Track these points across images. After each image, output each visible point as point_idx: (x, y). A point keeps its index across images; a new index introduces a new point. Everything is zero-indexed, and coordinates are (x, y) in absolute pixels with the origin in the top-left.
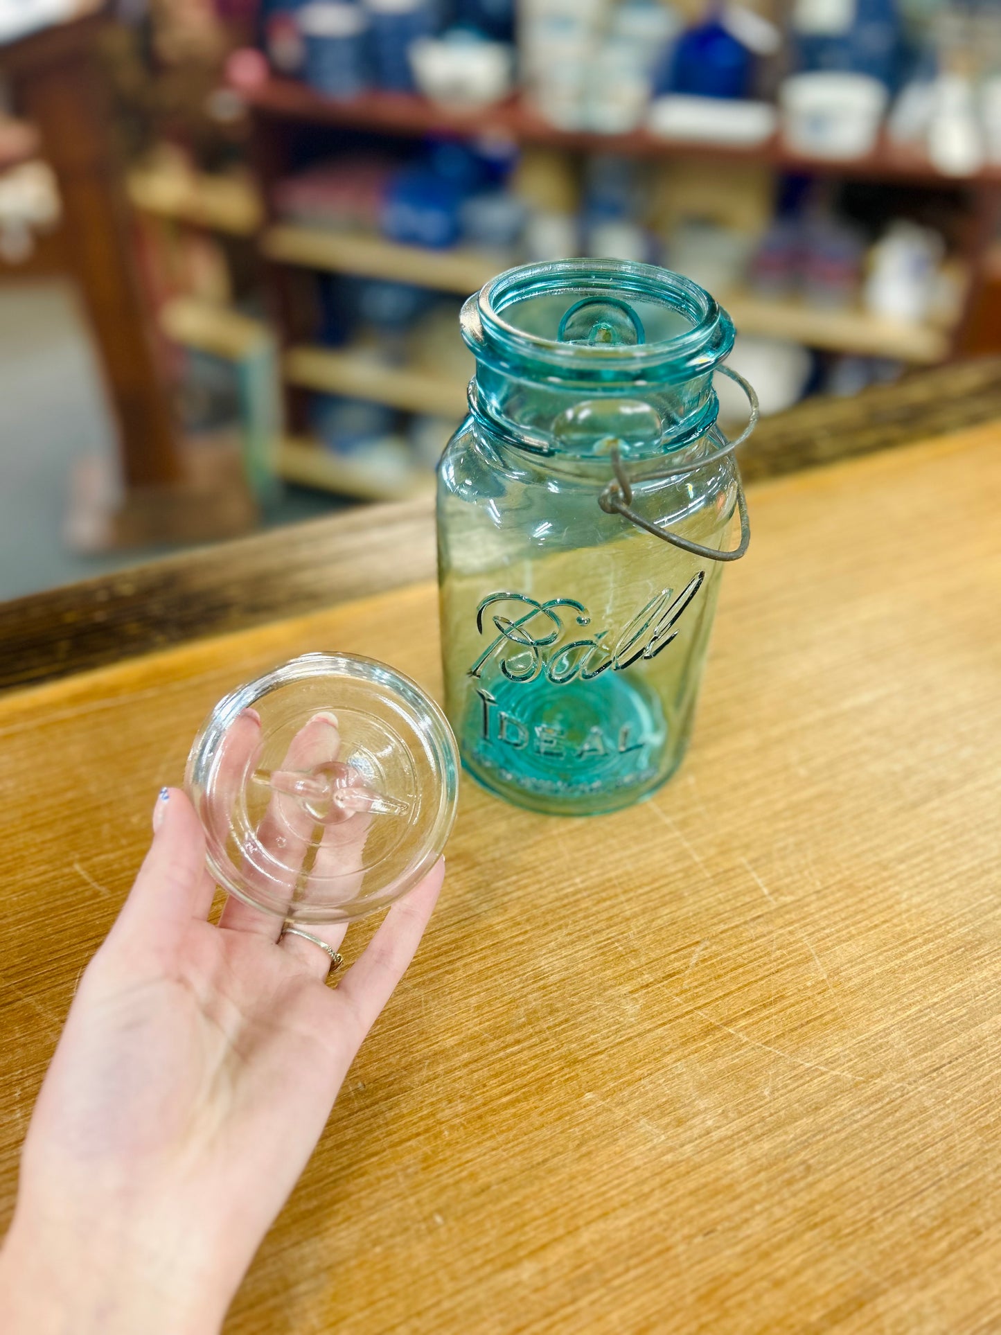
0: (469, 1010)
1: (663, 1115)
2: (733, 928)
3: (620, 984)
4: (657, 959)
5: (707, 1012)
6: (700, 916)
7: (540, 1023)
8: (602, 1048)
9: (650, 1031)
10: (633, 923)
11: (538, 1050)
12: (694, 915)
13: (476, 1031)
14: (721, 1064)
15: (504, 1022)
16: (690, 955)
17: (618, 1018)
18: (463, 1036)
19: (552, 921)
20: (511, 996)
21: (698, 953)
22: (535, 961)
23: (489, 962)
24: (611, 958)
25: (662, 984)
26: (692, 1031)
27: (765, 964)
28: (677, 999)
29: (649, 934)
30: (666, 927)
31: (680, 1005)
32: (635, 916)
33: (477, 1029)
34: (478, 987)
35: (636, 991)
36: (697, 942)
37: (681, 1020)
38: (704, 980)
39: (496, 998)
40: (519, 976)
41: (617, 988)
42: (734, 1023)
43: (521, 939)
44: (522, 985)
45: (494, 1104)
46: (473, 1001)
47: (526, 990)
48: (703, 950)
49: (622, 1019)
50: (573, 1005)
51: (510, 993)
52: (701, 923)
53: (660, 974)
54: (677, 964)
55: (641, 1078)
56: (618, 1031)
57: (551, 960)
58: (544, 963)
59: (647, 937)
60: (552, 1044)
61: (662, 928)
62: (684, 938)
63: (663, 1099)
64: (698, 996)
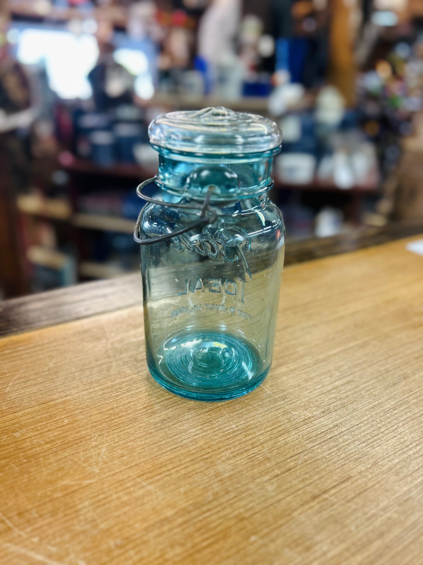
0: (180, 495)
1: (298, 545)
3: (263, 476)
4: (281, 462)
5: (312, 487)
6: (300, 440)
7: (221, 499)
8: (257, 510)
9: (282, 499)
10: (265, 445)
11: (221, 514)
12: (297, 439)
13: (185, 506)
14: (325, 514)
16: (298, 459)
17: (264, 493)
19: (222, 447)
20: (203, 486)
21: (302, 458)
22: (215, 467)
23: (190, 469)
24: (256, 463)
25: (285, 474)
26: (305, 498)
27: (338, 461)
28: (295, 482)
29: (275, 450)
30: (283, 446)
31: (297, 484)
32: (266, 441)
34: (185, 482)
35: (272, 479)
36: (300, 453)
37: (298, 493)
38: (308, 470)
39: (195, 487)
40: (207, 475)
41: (262, 478)
42: (328, 492)
43: (206, 456)
44: (209, 480)
45: (199, 547)
46: (182, 490)
47: (211, 482)
48: (304, 456)
49: (266, 494)
50: (238, 488)
51: (203, 484)
52: (301, 443)
53: (283, 469)
54: (292, 464)
55: (281, 526)
56: (264, 501)
57: (224, 466)
58: (220, 468)
59: (274, 451)
60: (229, 510)
61: (281, 447)
62: (293, 451)
63: (296, 537)
64: (307, 479)
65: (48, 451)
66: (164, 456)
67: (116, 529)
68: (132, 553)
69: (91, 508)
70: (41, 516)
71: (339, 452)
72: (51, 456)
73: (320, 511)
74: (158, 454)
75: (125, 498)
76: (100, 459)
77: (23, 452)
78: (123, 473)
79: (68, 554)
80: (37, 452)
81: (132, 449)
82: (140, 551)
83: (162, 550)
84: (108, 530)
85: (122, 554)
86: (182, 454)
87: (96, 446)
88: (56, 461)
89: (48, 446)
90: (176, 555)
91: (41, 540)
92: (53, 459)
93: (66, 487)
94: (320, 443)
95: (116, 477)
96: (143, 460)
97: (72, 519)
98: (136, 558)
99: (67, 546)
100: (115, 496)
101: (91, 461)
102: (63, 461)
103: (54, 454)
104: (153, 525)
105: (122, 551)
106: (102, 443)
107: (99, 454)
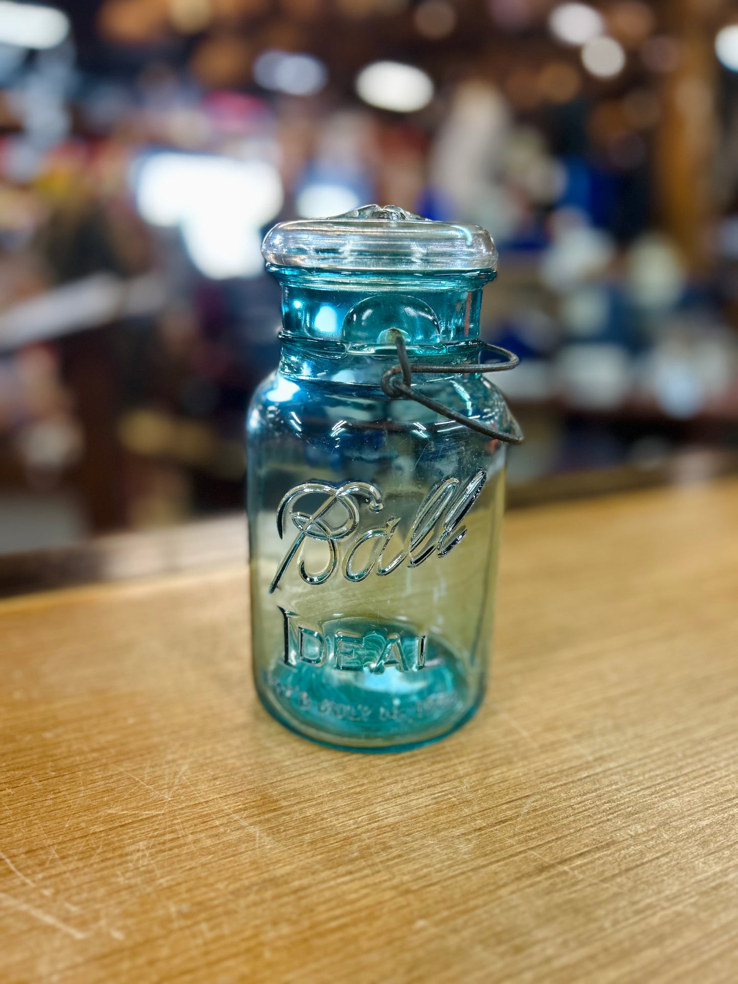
0: (302, 845)
1: (499, 943)
2: (561, 785)
3: (453, 827)
4: (489, 809)
5: (541, 852)
6: (529, 776)
7: (373, 857)
8: (435, 880)
9: (484, 866)
10: (465, 780)
11: (369, 881)
12: (524, 775)
13: (308, 863)
14: (557, 898)
15: (337, 856)
16: (521, 806)
17: (451, 855)
18: (294, 866)
19: (388, 777)
20: (345, 834)
21: (529, 804)
22: (372, 807)
23: (326, 808)
24: (445, 807)
25: (495, 828)
26: (525, 868)
27: (595, 814)
28: (511, 841)
29: (481, 789)
30: (498, 783)
31: (513, 845)
32: (468, 774)
33: (309, 861)
34: (313, 826)
35: (469, 833)
36: (528, 796)
37: (516, 858)
38: (537, 825)
39: (330, 836)
40: (354, 819)
41: (450, 830)
42: (568, 862)
43: (358, 790)
44: (356, 826)
45: (321, 929)
46: (307, 838)
47: (360, 830)
48: (534, 802)
49: (455, 856)
50: (406, 843)
51: (344, 832)
52: (530, 781)
53: (492, 820)
54: (509, 813)
55: (476, 908)
56: (450, 866)
57: (386, 806)
58: (379, 809)
59: (479, 791)
60: (384, 876)
61: (494, 784)
62: (514, 792)
63: (499, 929)
64: (531, 839)
65: (94, 763)
66: (285, 784)
67: (184, 887)
68: (204, 927)
69: (147, 853)
70: (63, 858)
71: (598, 800)
72: (96, 770)
73: (548, 892)
74: (275, 780)
75: (209, 842)
76: (177, 781)
77: (52, 761)
78: (210, 804)
79: (96, 919)
80: (75, 764)
81: (233, 769)
82: (219, 926)
83: (256, 927)
84: (170, 888)
85: (188, 927)
86: (316, 783)
87: (173, 761)
88: (104, 778)
89: (95, 755)
90: (280, 937)
91: (57, 893)
92: (99, 775)
93: (112, 818)
94: (565, 784)
95: (197, 810)
96: (249, 787)
97: (113, 866)
98: (209, 935)
99: (97, 906)
100: (191, 838)
101: (161, 782)
102: (115, 779)
103: (103, 767)
104: (248, 888)
105: (189, 922)
106: (184, 758)
107: (176, 773)
